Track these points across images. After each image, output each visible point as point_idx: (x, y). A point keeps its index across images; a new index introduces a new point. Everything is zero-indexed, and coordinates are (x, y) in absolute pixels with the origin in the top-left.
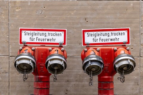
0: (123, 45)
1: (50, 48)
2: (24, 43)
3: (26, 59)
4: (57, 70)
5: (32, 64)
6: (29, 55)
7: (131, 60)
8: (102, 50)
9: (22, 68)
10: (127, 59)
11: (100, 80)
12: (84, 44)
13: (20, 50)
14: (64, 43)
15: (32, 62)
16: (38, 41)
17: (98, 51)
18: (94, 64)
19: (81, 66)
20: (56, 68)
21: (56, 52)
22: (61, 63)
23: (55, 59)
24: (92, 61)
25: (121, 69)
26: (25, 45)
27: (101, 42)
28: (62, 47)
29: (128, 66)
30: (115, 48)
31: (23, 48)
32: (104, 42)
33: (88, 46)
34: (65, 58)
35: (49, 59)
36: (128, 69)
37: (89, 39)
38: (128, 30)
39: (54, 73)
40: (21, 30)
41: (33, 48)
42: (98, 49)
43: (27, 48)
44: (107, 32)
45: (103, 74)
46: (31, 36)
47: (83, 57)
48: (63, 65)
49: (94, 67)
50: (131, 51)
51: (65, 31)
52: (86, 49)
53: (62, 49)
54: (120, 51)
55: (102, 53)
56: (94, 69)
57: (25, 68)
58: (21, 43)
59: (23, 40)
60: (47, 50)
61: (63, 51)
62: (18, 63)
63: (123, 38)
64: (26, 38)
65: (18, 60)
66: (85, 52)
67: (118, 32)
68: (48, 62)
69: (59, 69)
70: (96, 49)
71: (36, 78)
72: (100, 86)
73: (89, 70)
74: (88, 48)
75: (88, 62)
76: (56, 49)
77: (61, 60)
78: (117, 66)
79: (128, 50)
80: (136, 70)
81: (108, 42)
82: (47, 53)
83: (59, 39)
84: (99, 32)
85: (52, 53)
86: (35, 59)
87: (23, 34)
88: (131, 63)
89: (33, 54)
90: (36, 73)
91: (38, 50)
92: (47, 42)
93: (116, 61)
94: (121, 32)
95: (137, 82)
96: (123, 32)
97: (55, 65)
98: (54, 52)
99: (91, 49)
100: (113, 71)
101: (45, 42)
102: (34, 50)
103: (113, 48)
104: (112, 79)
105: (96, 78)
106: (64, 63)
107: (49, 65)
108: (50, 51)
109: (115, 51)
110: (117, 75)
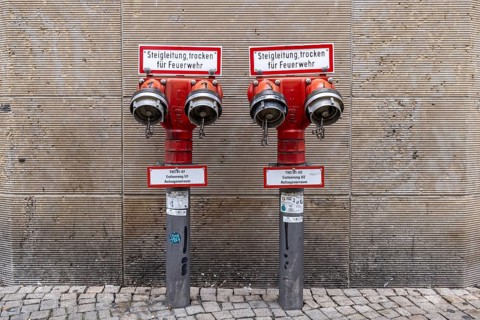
0: (322, 73)
1: (193, 81)
2: (148, 72)
3: (151, 99)
4: (205, 118)
5: (160, 108)
6: (156, 91)
7: (335, 99)
8: (284, 82)
9: (144, 115)
10: (328, 98)
11: (282, 137)
12: (253, 73)
13: (141, 84)
14: (218, 72)
15: (162, 103)
16: (171, 69)
17: (278, 85)
18: (271, 106)
19: (249, 109)
20: (203, 114)
21: (203, 87)
22: (212, 105)
23: (201, 98)
24: (267, 101)
25: (318, 115)
26: (150, 74)
27: (283, 69)
28: (214, 78)
29: (331, 109)
30: (308, 79)
31: (145, 80)
32: (287, 69)
33: (260, 75)
34: (220, 98)
35: (190, 98)
36: (332, 114)
37: (261, 64)
38: (330, 47)
39: (200, 123)
40: (142, 49)
41: (163, 80)
42: (278, 80)
43: (152, 80)
44: (293, 51)
45: (287, 126)
46: (159, 59)
47: (251, 96)
48: (216, 109)
49: (270, 111)
50: (335, 85)
51: (218, 50)
52: (256, 82)
53: (215, 81)
54: (316, 85)
55: (285, 88)
56: (270, 116)
57: (149, 114)
58: (142, 71)
59: (145, 66)
60: (187, 83)
61: (216, 85)
62: (136, 105)
63: (322, 62)
64: (150, 63)
65: (138, 100)
66: (255, 86)
67: (312, 50)
68: (188, 104)
69: (208, 115)
70: (274, 81)
71: (168, 134)
72: (280, 146)
73: (262, 118)
74: (260, 79)
75: (259, 103)
76: (203, 81)
77: (213, 100)
78: (311, 110)
79: (331, 83)
80: (345, 120)
81: (295, 69)
82: (187, 89)
83: (209, 64)
84: (278, 52)
85: (196, 88)
86: (166, 98)
87: (145, 55)
88: (336, 105)
89: (163, 90)
90: (168, 124)
91: (172, 83)
92: (187, 69)
93: (310, 101)
94: (317, 50)
95: (345, 142)
96: (321, 50)
97: (202, 108)
98: (200, 85)
99: (265, 81)
100: (304, 119)
101: (183, 69)
102: (164, 84)
103: (303, 79)
104: (302, 134)
105: (273, 132)
106: (218, 104)
107: (190, 109)
108: (193, 85)
109: (307, 84)
110: (313, 126)
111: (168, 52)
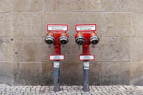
0: (94, 31)
1: (61, 33)
2: (49, 31)
3: (50, 38)
4: (64, 43)
5: (53, 40)
6: (52, 36)
7: (97, 38)
8: (84, 33)
9: (48, 42)
10: (95, 38)
11: (84, 47)
12: (76, 31)
13: (48, 34)
14: (67, 31)
15: (53, 39)
16: (55, 30)
17: (83, 34)
18: (81, 40)
19: (75, 41)
20: (63, 42)
21: (64, 35)
22: (66, 39)
23: (63, 38)
24: (80, 39)
25: (93, 42)
26: (50, 31)
27: (84, 30)
28: (66, 32)
29: (96, 40)
30: (90, 33)
31: (49, 33)
32: (85, 30)
33: (78, 32)
34: (68, 37)
35: (60, 38)
36: (96, 42)
37: (78, 29)
38: (96, 25)
39: (63, 44)
40: (48, 25)
41: (53, 33)
42: (83, 33)
43: (50, 33)
44: (86, 26)
45: (85, 44)
46: (52, 28)
47: (76, 37)
48: (67, 41)
49: (80, 41)
50: (97, 34)
51: (67, 25)
52: (77, 33)
53: (66, 33)
54: (92, 34)
55: (84, 35)
56: (81, 42)
57: (50, 42)
58: (48, 30)
59: (49, 29)
60: (59, 34)
61: (67, 34)
62: (46, 39)
63: (93, 28)
64: (50, 28)
65: (47, 38)
66: (77, 34)
67: (91, 25)
68: (60, 39)
69: (65, 42)
70: (81, 33)
71: (55, 47)
72: (83, 50)
73: (79, 43)
74: (78, 33)
75: (78, 39)
76: (63, 33)
77: (66, 38)
78: (91, 41)
79: (96, 34)
80: (100, 43)
81: (87, 30)
82: (59, 35)
83: (65, 29)
84: (83, 26)
85: (62, 35)
86: (54, 38)
87: (49, 26)
88: (97, 39)
89: (53, 35)
90: (54, 44)
91: (56, 34)
92: (59, 30)
93: (91, 38)
95: (100, 48)
96: (93, 25)
97: (63, 40)
98: (63, 34)
99: (79, 33)
100: (89, 43)
102: (54, 34)
103: (89, 33)
104: (89, 47)
105: (81, 46)
106: (67, 39)
107: (60, 41)
108: (61, 34)
109: (90, 34)
110: (91, 45)
111: (54, 26)
